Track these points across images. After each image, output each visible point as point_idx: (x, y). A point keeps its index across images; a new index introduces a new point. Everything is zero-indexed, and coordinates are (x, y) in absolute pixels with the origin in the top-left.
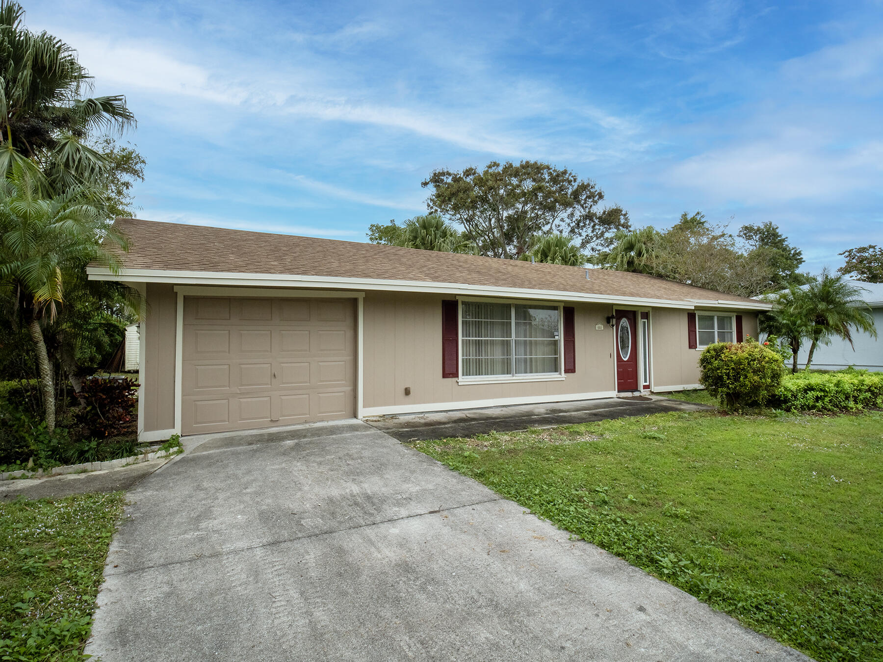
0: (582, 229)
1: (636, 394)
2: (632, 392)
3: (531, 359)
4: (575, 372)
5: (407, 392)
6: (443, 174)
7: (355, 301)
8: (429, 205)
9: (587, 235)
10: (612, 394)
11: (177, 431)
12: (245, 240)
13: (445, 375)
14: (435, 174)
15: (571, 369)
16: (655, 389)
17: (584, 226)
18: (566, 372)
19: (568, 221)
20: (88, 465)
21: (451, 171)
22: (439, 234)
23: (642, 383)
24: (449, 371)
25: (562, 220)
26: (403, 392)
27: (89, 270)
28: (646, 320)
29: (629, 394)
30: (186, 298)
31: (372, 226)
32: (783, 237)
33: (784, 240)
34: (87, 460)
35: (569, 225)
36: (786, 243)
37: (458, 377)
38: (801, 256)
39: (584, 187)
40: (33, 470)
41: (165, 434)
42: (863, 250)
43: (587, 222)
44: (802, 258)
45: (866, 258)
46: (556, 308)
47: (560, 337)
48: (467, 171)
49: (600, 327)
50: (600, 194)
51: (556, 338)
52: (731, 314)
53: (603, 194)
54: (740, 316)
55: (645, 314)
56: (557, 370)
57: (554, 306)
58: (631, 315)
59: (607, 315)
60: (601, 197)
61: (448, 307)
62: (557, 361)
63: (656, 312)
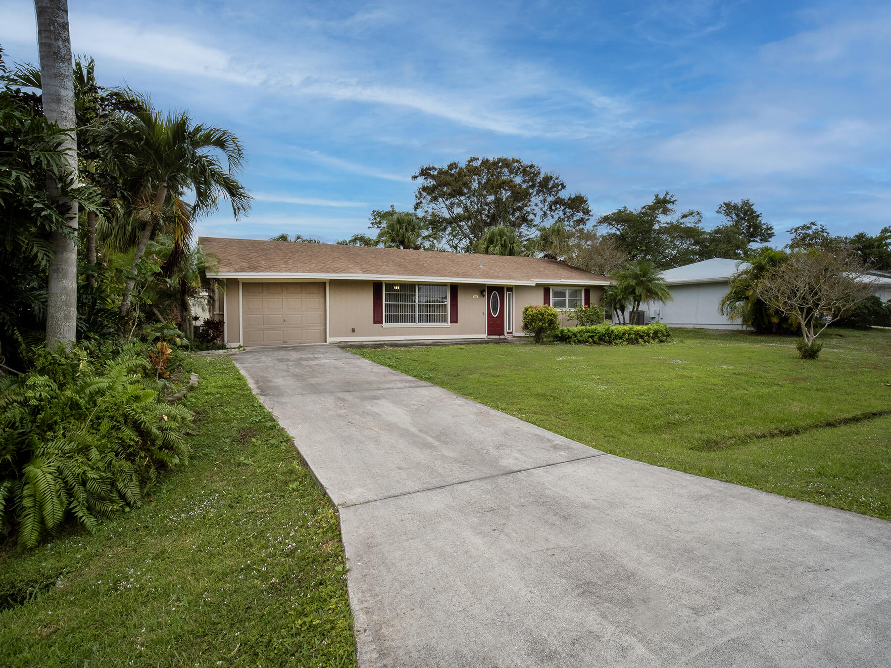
0: (554, 212)
1: (502, 337)
2: (499, 335)
3: (430, 315)
4: (457, 322)
5: (353, 330)
6: (430, 169)
7: (325, 283)
8: (417, 197)
9: (559, 218)
10: (484, 336)
11: (241, 343)
12: (269, 250)
13: (375, 322)
14: (422, 169)
15: (454, 320)
16: (515, 334)
17: (556, 209)
18: (451, 322)
19: (541, 205)
20: (210, 351)
21: (436, 166)
22: (410, 228)
23: (506, 330)
24: (377, 320)
25: (536, 205)
26: (351, 331)
27: (207, 274)
28: (510, 293)
29: (497, 337)
31: (374, 211)
32: (758, 213)
33: (758, 216)
34: (209, 350)
35: (541, 209)
36: (760, 219)
37: (382, 323)
38: (773, 231)
39: (548, 179)
40: (191, 352)
41: (237, 345)
42: (805, 227)
43: (558, 206)
44: (773, 233)
45: (809, 235)
46: (446, 285)
47: (448, 302)
48: (451, 165)
49: (476, 296)
50: (562, 184)
51: (446, 303)
52: (581, 288)
53: (565, 185)
54: (588, 289)
55: (510, 289)
56: (446, 321)
57: (444, 285)
58: (500, 289)
59: (481, 289)
60: (563, 187)
61: (377, 286)
62: (446, 316)
63: (518, 287)
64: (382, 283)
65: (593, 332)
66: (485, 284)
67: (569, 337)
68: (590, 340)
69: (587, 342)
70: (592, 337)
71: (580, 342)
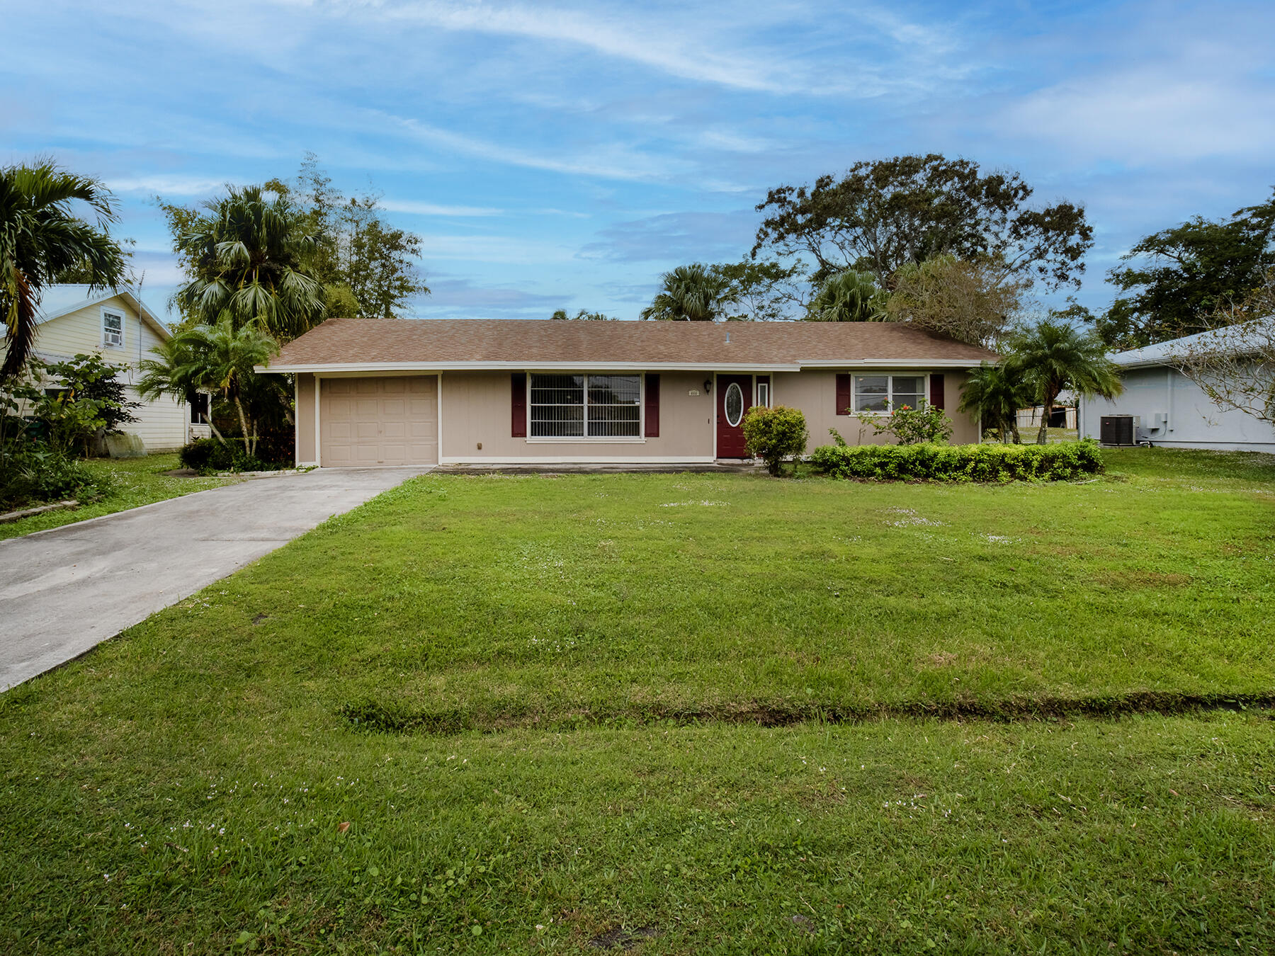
3: (606, 423)
4: (658, 436)
5: (480, 447)
6: (785, 191)
7: (437, 376)
8: (756, 237)
10: (711, 459)
11: (318, 463)
13: (514, 435)
14: (774, 193)
15: (653, 431)
17: (1027, 233)
18: (646, 436)
21: (796, 186)
24: (518, 431)
26: (476, 447)
27: (255, 368)
28: (766, 385)
29: (737, 461)
30: (322, 381)
37: (526, 436)
39: (994, 181)
41: (310, 464)
43: (1030, 228)
46: (638, 375)
47: (641, 403)
48: (821, 180)
49: (695, 392)
50: (1024, 188)
51: (637, 404)
52: (920, 374)
53: (1029, 188)
54: (938, 377)
55: (764, 378)
56: (637, 433)
57: (635, 374)
58: (745, 380)
59: (703, 380)
60: (1027, 192)
61: (517, 380)
62: (638, 425)
63: (780, 376)
64: (525, 374)
65: (885, 456)
66: (712, 372)
67: (836, 465)
68: (878, 470)
69: (873, 474)
70: (882, 465)
71: (855, 473)
